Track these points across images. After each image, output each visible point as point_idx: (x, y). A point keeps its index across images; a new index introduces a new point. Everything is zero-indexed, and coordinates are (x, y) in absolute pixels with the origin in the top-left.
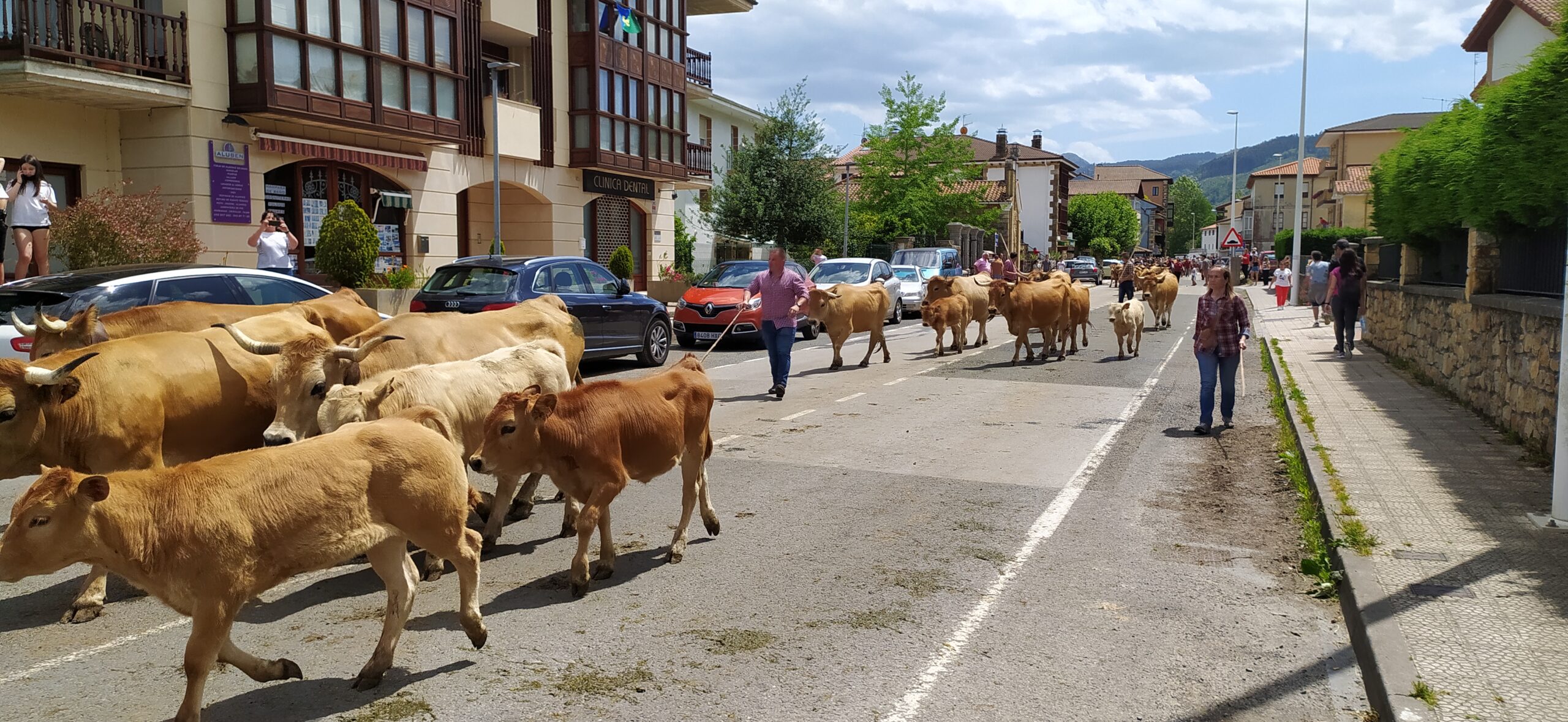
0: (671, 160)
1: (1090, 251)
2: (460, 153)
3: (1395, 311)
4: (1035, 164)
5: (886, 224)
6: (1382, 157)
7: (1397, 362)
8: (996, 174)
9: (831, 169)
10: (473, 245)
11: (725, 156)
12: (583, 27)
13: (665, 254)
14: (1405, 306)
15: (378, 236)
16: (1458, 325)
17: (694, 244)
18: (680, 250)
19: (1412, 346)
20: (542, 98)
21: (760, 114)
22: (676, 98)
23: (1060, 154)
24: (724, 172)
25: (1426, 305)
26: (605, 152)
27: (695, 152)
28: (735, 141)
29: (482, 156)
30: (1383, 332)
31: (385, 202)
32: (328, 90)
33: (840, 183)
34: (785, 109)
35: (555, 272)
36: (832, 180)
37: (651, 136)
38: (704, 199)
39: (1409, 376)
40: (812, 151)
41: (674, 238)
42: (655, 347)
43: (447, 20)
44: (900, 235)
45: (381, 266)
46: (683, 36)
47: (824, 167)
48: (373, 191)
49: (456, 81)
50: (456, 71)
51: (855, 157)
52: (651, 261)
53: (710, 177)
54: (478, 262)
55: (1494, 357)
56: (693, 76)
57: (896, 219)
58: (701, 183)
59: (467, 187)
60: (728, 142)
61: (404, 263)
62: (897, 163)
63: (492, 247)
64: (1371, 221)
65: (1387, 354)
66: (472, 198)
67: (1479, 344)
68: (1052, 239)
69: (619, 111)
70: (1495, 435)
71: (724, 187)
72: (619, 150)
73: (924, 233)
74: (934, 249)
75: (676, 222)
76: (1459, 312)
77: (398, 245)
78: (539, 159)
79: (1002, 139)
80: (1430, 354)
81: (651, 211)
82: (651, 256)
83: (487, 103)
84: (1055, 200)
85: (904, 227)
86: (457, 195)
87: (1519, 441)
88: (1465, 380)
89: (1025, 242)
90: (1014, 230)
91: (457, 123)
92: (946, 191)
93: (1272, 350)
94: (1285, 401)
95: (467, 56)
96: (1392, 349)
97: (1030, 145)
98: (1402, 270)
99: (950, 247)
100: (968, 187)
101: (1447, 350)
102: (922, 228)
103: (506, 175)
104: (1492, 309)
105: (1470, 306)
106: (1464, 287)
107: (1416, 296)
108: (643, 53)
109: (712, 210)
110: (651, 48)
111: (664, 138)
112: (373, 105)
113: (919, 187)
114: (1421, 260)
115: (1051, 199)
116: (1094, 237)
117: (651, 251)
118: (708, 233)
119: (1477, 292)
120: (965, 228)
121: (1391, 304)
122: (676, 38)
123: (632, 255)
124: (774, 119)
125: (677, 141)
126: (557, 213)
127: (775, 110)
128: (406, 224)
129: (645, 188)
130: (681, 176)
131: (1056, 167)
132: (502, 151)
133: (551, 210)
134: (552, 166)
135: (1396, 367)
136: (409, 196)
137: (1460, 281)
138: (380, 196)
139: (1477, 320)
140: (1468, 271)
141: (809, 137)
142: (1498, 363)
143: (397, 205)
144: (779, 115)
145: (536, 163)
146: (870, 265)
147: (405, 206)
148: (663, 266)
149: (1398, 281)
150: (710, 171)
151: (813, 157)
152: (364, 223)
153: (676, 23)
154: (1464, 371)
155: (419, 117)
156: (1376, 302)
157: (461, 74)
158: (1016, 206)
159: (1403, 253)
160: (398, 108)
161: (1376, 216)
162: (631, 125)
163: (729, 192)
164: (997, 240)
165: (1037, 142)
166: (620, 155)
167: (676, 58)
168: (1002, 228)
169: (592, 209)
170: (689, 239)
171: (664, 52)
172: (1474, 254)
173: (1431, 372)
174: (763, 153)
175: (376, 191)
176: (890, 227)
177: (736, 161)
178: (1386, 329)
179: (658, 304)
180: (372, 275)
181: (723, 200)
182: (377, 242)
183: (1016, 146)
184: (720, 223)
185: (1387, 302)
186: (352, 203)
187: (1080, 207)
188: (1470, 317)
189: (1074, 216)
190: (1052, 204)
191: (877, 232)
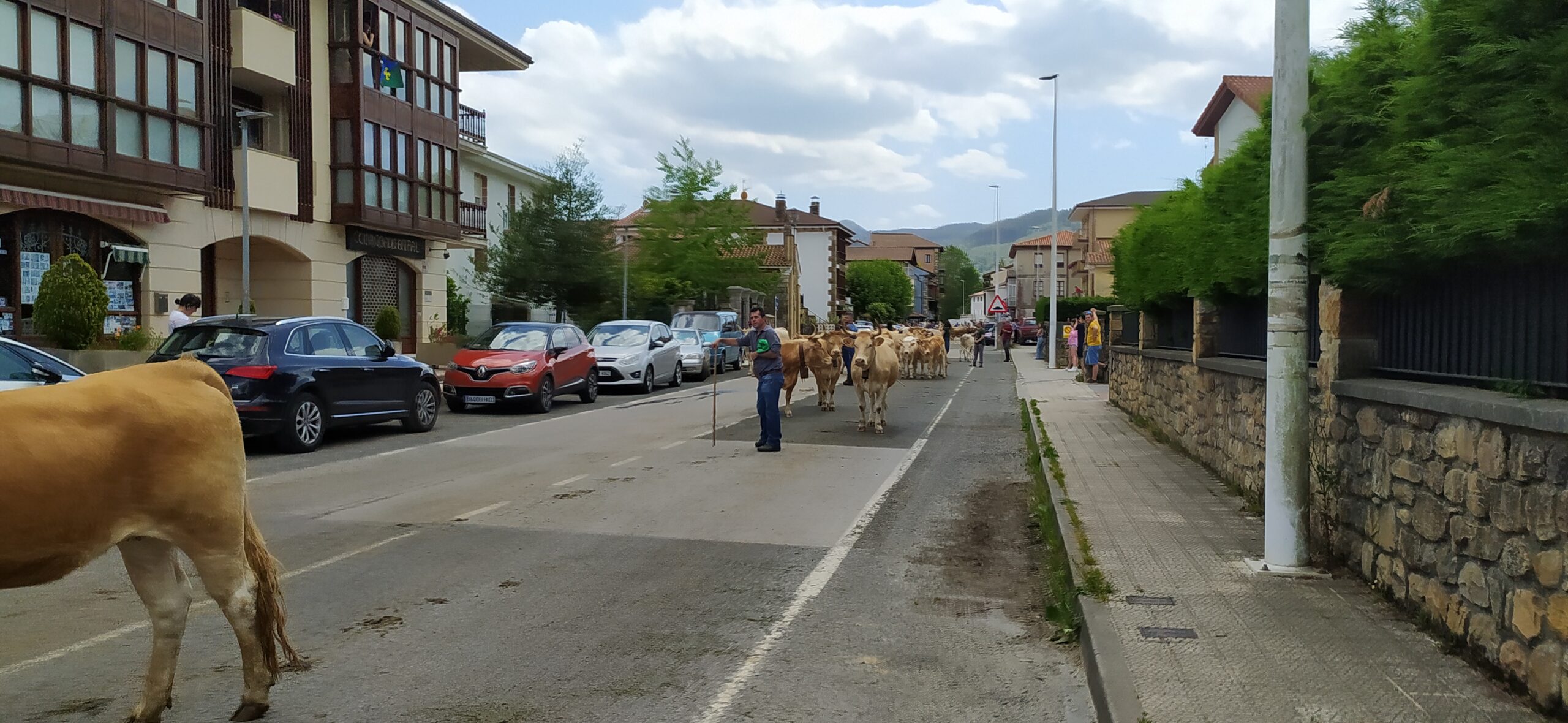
0: (443, 216)
1: (867, 315)
2: (206, 205)
3: (1135, 373)
4: (813, 230)
5: (666, 287)
6: (1121, 231)
7: (1138, 421)
8: (775, 239)
9: (610, 230)
10: (220, 304)
11: (502, 214)
12: (346, 78)
13: (436, 315)
14: (1143, 369)
15: (108, 293)
16: (1188, 386)
17: (468, 305)
18: (453, 311)
19: (1151, 406)
20: (301, 150)
21: (537, 173)
22: (448, 155)
23: (838, 220)
24: (501, 231)
25: (1161, 368)
26: (371, 208)
27: (469, 210)
28: (512, 200)
29: (231, 209)
30: (1127, 393)
31: (118, 257)
32: (53, 134)
33: (620, 245)
34: (564, 170)
35: (313, 332)
36: (613, 241)
37: (422, 193)
38: (480, 259)
39: (1148, 433)
40: (592, 212)
41: (446, 299)
42: (422, 412)
43: (192, 66)
44: (680, 298)
45: (111, 326)
46: (455, 91)
47: (604, 228)
48: (104, 244)
49: (201, 128)
50: (202, 117)
51: (635, 220)
52: (421, 322)
53: (485, 236)
54: (225, 321)
55: (1217, 415)
56: (467, 133)
57: (677, 282)
58: (476, 241)
59: (214, 242)
60: (505, 201)
61: (138, 322)
62: (677, 226)
63: (241, 307)
64: (1112, 290)
65: (1130, 413)
66: (218, 253)
67: (1205, 403)
68: (831, 304)
69: (386, 165)
70: (1220, 486)
71: (501, 248)
72: (387, 205)
73: (705, 294)
74: (714, 312)
75: (448, 281)
76: (1188, 373)
77: (132, 303)
78: (296, 213)
79: (781, 204)
80: (1165, 413)
81: (421, 269)
82: (421, 317)
83: (236, 153)
84: (834, 266)
85: (684, 291)
86: (202, 250)
87: (1240, 492)
88: (1195, 436)
89: (805, 306)
90: (793, 294)
91: (203, 173)
92: (726, 255)
93: (1031, 411)
94: (1040, 459)
95: (215, 103)
96: (1135, 410)
97: (808, 211)
98: (1141, 335)
99: (730, 310)
100: (747, 252)
101: (1180, 409)
102: (702, 292)
103: (260, 229)
104: (1213, 371)
105: (1196, 368)
106: (1191, 351)
107: (1153, 359)
108: (412, 107)
109: (487, 270)
110: (421, 103)
111: (436, 196)
112: (106, 153)
113: (699, 248)
114: (1156, 326)
115: (830, 264)
116: (870, 302)
117: (421, 312)
118: (484, 293)
119: (1201, 356)
120: (745, 292)
121: (1132, 367)
122: (448, 94)
123: (401, 315)
124: (553, 179)
125: (449, 199)
126: (317, 270)
127: (554, 170)
128: (141, 279)
129: (414, 247)
130: (455, 233)
131: (833, 234)
132: (253, 203)
133: (310, 269)
134: (311, 221)
135: (1137, 425)
136: (145, 250)
137: (1188, 347)
138: (112, 250)
139: (1203, 381)
140: (1194, 336)
141: (587, 197)
142: (1221, 420)
143: (131, 260)
144: (558, 175)
145: (293, 217)
146: (649, 327)
147: (140, 260)
148: (434, 328)
149: (1138, 345)
150: (485, 231)
151: (592, 217)
152: (91, 278)
153: (447, 79)
154: (1193, 428)
155: (159, 166)
156: (1120, 366)
157: (207, 120)
158: (795, 271)
159: (1141, 319)
160: (135, 156)
161: (1116, 286)
162: (399, 181)
163: (506, 251)
164: (777, 304)
165: (815, 208)
166: (388, 212)
167: (448, 114)
168: (782, 292)
169: (356, 268)
170: (463, 300)
171: (435, 108)
172: (1198, 321)
173: (1166, 430)
174: (539, 215)
175: (107, 244)
176: (671, 289)
177: (512, 222)
178: (1129, 390)
179: (425, 367)
180: (100, 335)
181: (499, 259)
182: (106, 300)
183: (794, 211)
184: (497, 282)
185: (1129, 365)
186: (78, 257)
187: (857, 273)
188: (1196, 378)
189: (852, 281)
190: (831, 270)
191: (658, 294)
